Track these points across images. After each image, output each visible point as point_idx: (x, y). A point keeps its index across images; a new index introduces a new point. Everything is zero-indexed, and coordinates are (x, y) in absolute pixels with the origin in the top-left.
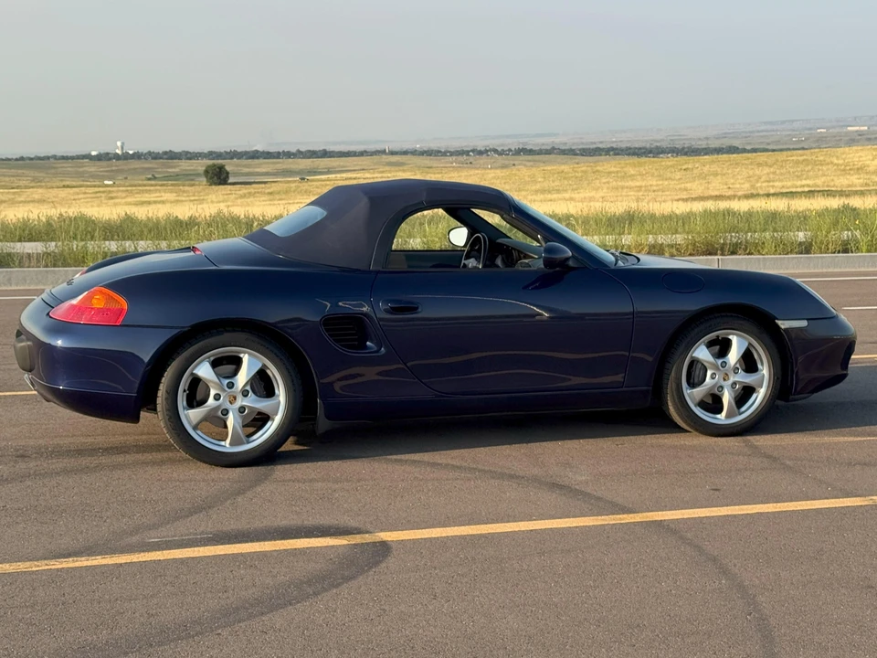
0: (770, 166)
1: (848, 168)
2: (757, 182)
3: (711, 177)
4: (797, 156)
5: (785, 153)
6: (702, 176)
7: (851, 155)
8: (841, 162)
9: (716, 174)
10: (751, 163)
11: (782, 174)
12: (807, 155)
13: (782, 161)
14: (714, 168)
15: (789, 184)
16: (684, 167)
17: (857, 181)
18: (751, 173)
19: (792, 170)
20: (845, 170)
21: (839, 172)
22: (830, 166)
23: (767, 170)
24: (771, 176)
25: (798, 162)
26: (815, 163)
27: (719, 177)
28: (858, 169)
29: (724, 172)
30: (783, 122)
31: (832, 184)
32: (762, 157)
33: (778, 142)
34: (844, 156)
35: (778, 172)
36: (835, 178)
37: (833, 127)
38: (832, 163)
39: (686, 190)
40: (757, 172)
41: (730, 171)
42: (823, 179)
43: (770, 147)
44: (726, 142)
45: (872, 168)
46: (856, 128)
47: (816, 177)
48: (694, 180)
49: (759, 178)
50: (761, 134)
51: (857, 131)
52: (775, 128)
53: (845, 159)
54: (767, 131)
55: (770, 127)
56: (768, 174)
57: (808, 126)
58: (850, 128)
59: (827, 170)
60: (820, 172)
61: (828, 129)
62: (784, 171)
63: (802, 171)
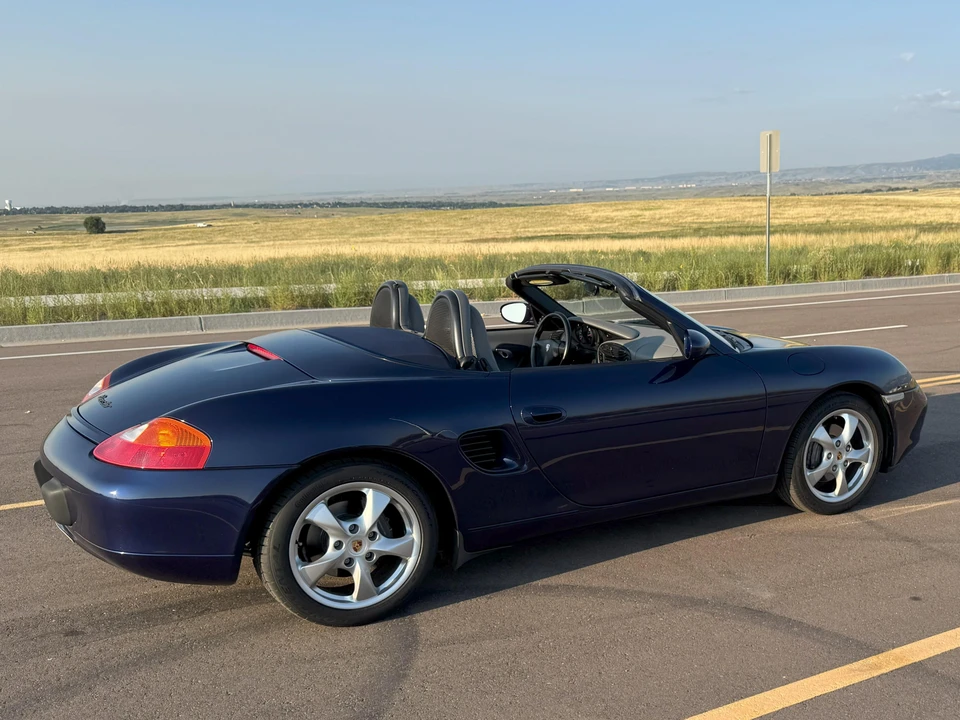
0: (524, 217)
1: (577, 218)
2: (517, 228)
3: (484, 225)
4: (541, 210)
5: (533, 207)
6: (477, 224)
7: (578, 209)
8: (572, 214)
9: (487, 223)
11: (533, 222)
12: (548, 209)
13: (532, 213)
14: (485, 218)
15: (539, 230)
16: (464, 217)
17: (584, 228)
18: (512, 221)
19: (539, 220)
20: (576, 220)
21: (571, 222)
22: (565, 217)
23: (522, 220)
24: (526, 224)
25: (542, 214)
26: (554, 215)
27: (489, 224)
29: (493, 220)
30: (526, 185)
32: (518, 210)
33: (523, 199)
34: (573, 210)
35: (530, 220)
36: (570, 225)
37: (560, 189)
38: (566, 214)
39: (467, 233)
40: (516, 221)
41: (497, 220)
42: (562, 226)
43: (519, 203)
44: (488, 199)
45: (593, 219)
46: (575, 190)
47: (557, 224)
48: (472, 226)
49: (518, 224)
50: (512, 193)
51: (576, 192)
52: (521, 189)
53: (574, 212)
54: (515, 191)
55: (517, 188)
56: (523, 222)
57: (544, 188)
58: (571, 190)
59: (564, 219)
60: (559, 221)
61: (557, 190)
62: (534, 220)
63: (546, 220)
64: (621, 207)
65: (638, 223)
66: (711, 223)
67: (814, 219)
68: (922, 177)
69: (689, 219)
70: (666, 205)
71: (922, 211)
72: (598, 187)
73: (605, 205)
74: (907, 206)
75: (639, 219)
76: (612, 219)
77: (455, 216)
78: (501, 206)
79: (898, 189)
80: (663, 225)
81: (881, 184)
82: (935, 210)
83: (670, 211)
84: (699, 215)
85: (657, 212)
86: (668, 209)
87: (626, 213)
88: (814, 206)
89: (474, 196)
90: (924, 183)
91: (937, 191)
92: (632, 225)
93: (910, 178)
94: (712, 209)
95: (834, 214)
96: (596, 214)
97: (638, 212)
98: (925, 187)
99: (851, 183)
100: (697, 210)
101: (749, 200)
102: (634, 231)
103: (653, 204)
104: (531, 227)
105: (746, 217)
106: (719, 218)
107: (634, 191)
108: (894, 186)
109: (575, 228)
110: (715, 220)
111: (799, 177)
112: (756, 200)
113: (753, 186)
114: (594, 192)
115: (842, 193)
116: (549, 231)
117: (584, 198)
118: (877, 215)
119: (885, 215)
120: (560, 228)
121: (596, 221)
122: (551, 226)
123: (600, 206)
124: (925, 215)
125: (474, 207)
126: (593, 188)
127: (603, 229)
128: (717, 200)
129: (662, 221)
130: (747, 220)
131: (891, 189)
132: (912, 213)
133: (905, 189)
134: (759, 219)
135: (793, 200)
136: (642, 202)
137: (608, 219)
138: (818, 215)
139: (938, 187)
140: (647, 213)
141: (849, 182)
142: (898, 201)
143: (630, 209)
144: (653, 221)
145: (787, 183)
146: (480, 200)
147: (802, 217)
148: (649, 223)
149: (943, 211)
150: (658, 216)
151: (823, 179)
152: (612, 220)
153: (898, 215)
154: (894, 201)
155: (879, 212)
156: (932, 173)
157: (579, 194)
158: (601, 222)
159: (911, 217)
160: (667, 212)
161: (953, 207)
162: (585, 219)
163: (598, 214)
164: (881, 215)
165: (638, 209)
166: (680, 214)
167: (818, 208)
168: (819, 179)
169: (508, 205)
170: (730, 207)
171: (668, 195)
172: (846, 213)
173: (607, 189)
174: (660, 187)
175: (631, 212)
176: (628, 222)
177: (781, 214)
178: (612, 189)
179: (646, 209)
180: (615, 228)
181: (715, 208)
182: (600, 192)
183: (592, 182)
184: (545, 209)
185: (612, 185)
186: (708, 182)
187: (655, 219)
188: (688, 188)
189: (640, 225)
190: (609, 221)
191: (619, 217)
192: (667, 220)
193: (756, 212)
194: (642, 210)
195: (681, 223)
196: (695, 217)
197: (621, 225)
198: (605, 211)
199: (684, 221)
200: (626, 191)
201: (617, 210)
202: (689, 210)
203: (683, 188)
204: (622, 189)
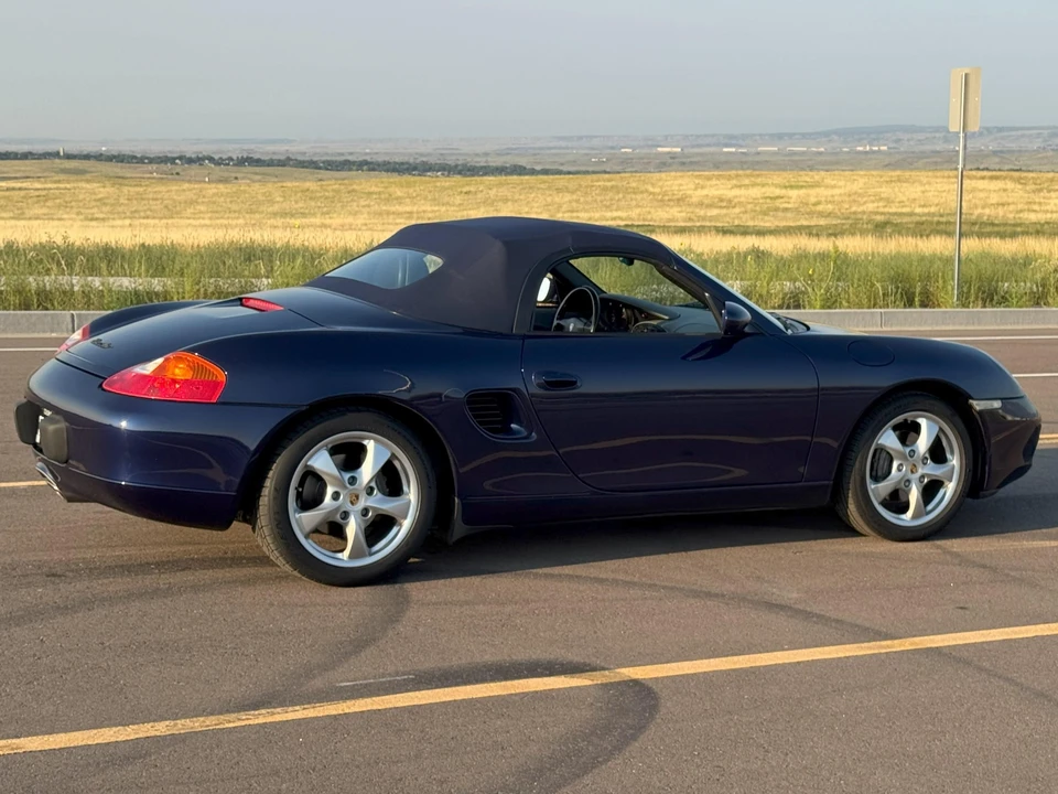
0: (573, 193)
1: (666, 198)
3: (500, 203)
4: (602, 181)
5: (589, 177)
6: (489, 202)
7: (669, 183)
8: (657, 190)
9: (506, 201)
10: (549, 188)
11: (587, 203)
12: (615, 181)
13: (586, 187)
14: (503, 191)
16: (465, 190)
17: (679, 215)
18: (549, 199)
19: (599, 198)
20: (663, 201)
21: (656, 203)
22: (645, 195)
23: (568, 197)
24: (574, 204)
25: (605, 189)
26: (627, 191)
27: (510, 203)
28: (678, 200)
29: (516, 197)
30: (580, 137)
31: (649, 217)
32: (561, 181)
33: (572, 163)
34: (660, 183)
35: (582, 199)
36: (653, 210)
37: (641, 147)
38: (647, 191)
41: (522, 197)
42: (638, 211)
43: (565, 168)
44: (509, 161)
45: (694, 200)
46: (667, 149)
47: (629, 207)
49: (560, 206)
50: (553, 151)
51: (669, 153)
52: (570, 144)
53: (661, 187)
54: (560, 148)
55: (563, 144)
56: (570, 202)
57: (610, 144)
58: (660, 149)
59: (642, 199)
60: (634, 203)
61: (634, 148)
62: (589, 199)
63: (611, 200)
64: (747, 182)
65: (777, 209)
66: (911, 214)
69: (871, 207)
70: (829, 181)
72: (709, 145)
73: (718, 177)
75: (778, 203)
76: (730, 201)
77: (451, 188)
78: (533, 172)
80: (821, 214)
83: (837, 191)
84: (889, 201)
85: (813, 192)
86: (834, 187)
87: (755, 192)
89: (486, 154)
92: (765, 213)
94: (913, 191)
96: (699, 192)
97: (778, 192)
100: (885, 191)
101: (983, 178)
102: (767, 222)
103: (807, 177)
105: (976, 207)
106: (924, 206)
107: (774, 153)
110: (918, 210)
112: (997, 178)
114: (701, 154)
116: (614, 219)
117: (681, 164)
121: (701, 204)
123: (709, 178)
125: (485, 174)
126: (699, 146)
127: (711, 219)
128: (923, 176)
129: (820, 208)
130: (979, 211)
134: (1001, 211)
136: (785, 174)
137: (721, 200)
140: (794, 193)
143: (763, 186)
144: (803, 208)
148: (797, 210)
150: (813, 200)
152: (730, 203)
157: (673, 156)
158: (710, 206)
160: (829, 192)
162: (681, 200)
163: (705, 192)
165: (776, 186)
166: (853, 197)
169: (545, 172)
170: (946, 187)
173: (725, 150)
174: (822, 149)
175: (764, 190)
176: (758, 208)
177: (1040, 204)
178: (733, 150)
179: (791, 187)
180: (734, 217)
181: (920, 188)
182: (712, 154)
183: (698, 136)
184: (609, 180)
185: (734, 142)
186: (912, 143)
187: (807, 204)
188: (874, 152)
189: (780, 214)
190: (724, 204)
191: (742, 199)
192: (830, 207)
193: (994, 199)
194: (786, 187)
195: (855, 213)
196: (881, 204)
197: (746, 212)
198: (718, 188)
199: (860, 209)
200: (758, 153)
201: (740, 186)
202: (871, 191)
203: (866, 153)
204: (753, 150)
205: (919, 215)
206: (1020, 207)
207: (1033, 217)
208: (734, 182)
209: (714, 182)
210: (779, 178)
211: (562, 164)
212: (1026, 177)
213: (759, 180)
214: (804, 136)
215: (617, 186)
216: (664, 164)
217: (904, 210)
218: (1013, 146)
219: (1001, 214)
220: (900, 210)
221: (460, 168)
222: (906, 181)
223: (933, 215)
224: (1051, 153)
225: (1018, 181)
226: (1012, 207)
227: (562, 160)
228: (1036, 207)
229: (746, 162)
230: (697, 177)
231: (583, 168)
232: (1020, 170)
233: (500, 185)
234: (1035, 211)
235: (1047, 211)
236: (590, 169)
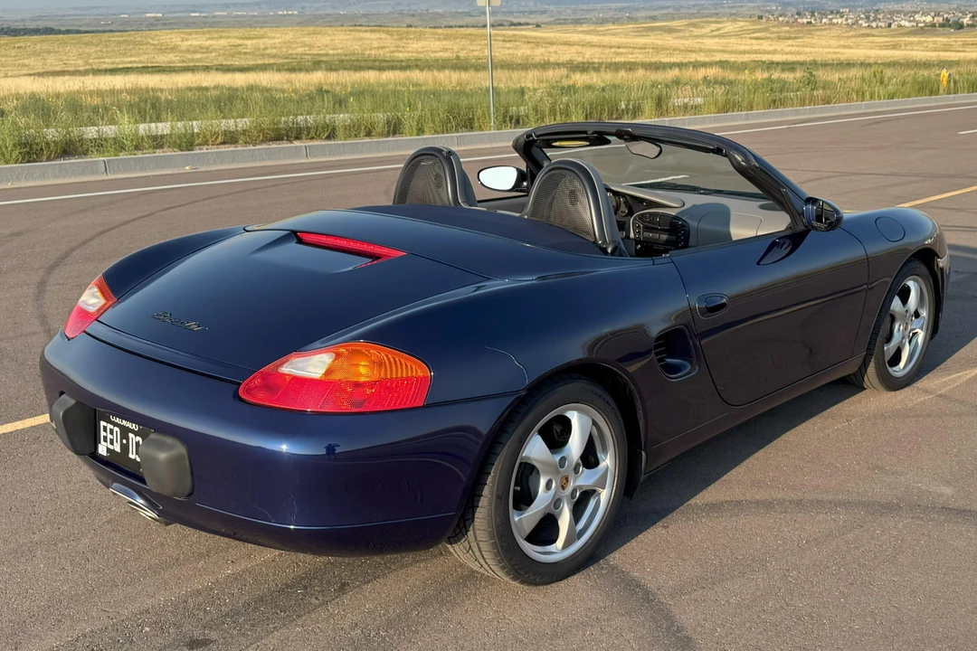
0: (97, 46)
1: (163, 47)
2: (89, 59)
3: (45, 55)
4: (116, 37)
5: (106, 34)
6: (35, 54)
7: (163, 37)
8: (156, 42)
9: (49, 52)
10: (79, 43)
11: (108, 52)
12: (125, 36)
13: (106, 41)
14: (45, 46)
15: (118, 60)
16: (17, 46)
17: (175, 59)
18: (81, 50)
19: (116, 49)
20: (162, 49)
21: (156, 51)
22: (148, 46)
23: (94, 49)
24: (100, 54)
25: (119, 42)
26: (135, 43)
27: (52, 54)
28: (172, 49)
29: (56, 50)
30: (90, 8)
31: (154, 60)
32: (87, 37)
33: (88, 25)
34: (157, 38)
35: (104, 50)
36: (156, 56)
37: (134, 13)
38: (149, 43)
39: (25, 65)
40: (87, 50)
41: (60, 50)
42: (146, 56)
43: (82, 29)
44: (42, 24)
45: (183, 48)
46: (153, 15)
47: (139, 55)
48: (29, 56)
49: (90, 55)
50: (72, 17)
51: (154, 17)
52: (83, 13)
53: (159, 40)
54: (76, 15)
55: (79, 12)
56: (96, 52)
57: (112, 12)
58: (148, 15)
59: (147, 49)
60: (141, 51)
61: (129, 15)
62: (109, 49)
63: (125, 50)
64: (216, 35)
65: (240, 53)
66: (327, 55)
67: (441, 54)
68: (543, 12)
69: (300, 50)
70: (269, 34)
71: (553, 48)
72: (181, 12)
73: (196, 33)
74: (537, 43)
75: (240, 49)
76: (207, 48)
77: (7, 44)
78: (59, 32)
79: (520, 24)
80: (269, 56)
81: (502, 18)
82: (565, 48)
83: (277, 41)
84: (311, 46)
85: (261, 41)
86: (274, 38)
87: (223, 42)
88: (439, 39)
89: (23, 20)
90: (545, 18)
91: (560, 27)
92: (233, 56)
93: (531, 13)
94: (325, 40)
95: (462, 50)
96: (185, 43)
97: (238, 42)
98: (547, 23)
99: (470, 16)
100: (307, 39)
101: (366, 31)
102: (237, 62)
103: (254, 32)
104: (107, 57)
105: (366, 49)
106: (334, 49)
107: (225, 16)
108: (515, 21)
109: (162, 59)
110: (331, 52)
111: (414, 7)
112: (375, 31)
113: (364, 15)
114: (176, 18)
115: (462, 27)
116: (130, 62)
117: (165, 24)
118: (507, 52)
119: (516, 52)
120: (144, 58)
121: (188, 51)
122: (131, 56)
123: (190, 34)
124: (556, 53)
125: (25, 34)
126: (175, 12)
127: (198, 60)
128: (330, 30)
129: (268, 51)
130: (367, 52)
131: (513, 24)
132: (543, 50)
133: (528, 24)
134: (381, 52)
135: (415, 32)
136: (241, 30)
137: (202, 48)
138: (445, 50)
139: (560, 24)
140: (249, 42)
141: (468, 14)
142: (526, 37)
143: (228, 38)
144: (256, 52)
145: (401, 13)
146: (33, 26)
147: (427, 51)
148: (253, 54)
149: (573, 49)
150: (262, 46)
151: (440, 11)
152: (207, 50)
153: (528, 52)
154: (522, 36)
155: (509, 48)
156: (552, 8)
157: (157, 19)
158: (195, 52)
159: (542, 54)
160: (272, 41)
161: (583, 45)
162: (174, 49)
163: (189, 43)
164: (511, 51)
165: (237, 38)
166: (288, 44)
167: (444, 42)
168: (436, 10)
169: (69, 32)
170: (345, 37)
171: (266, 22)
172: (475, 48)
173: (193, 14)
174: (256, 14)
175: (229, 40)
176: (227, 53)
177: (403, 47)
178: (197, 14)
179: (247, 38)
180: (213, 59)
181: (329, 38)
182: (184, 17)
183: (172, 6)
184: (121, 37)
185: (197, 9)
186: (312, 9)
187: (259, 49)
188: (289, 15)
189: (242, 56)
190: (204, 51)
191: (215, 47)
192: (274, 51)
193: (376, 44)
194: (243, 39)
195: (291, 54)
196: (306, 48)
197: (219, 55)
198: (197, 40)
199: (294, 52)
200: (214, 17)
201: (212, 39)
202: (299, 40)
203: (284, 15)
204: (210, 15)
205: (331, 55)
206: (392, 49)
207: (401, 56)
208: (208, 36)
209: (194, 36)
210: (235, 33)
211: (80, 26)
212: (392, 31)
213: (224, 34)
214: (243, 5)
215: (127, 41)
216: (152, 25)
217: (322, 52)
218: (374, 11)
219: (382, 53)
220: (320, 52)
221: (5, 30)
222: (319, 33)
223: (341, 55)
224: (397, 16)
225: (387, 33)
226: (387, 50)
227: (81, 23)
228: (401, 49)
229: (207, 23)
230: (181, 33)
231: (94, 29)
232: (381, 26)
233: (42, 41)
234: (401, 52)
235: (408, 52)
236: (101, 29)
